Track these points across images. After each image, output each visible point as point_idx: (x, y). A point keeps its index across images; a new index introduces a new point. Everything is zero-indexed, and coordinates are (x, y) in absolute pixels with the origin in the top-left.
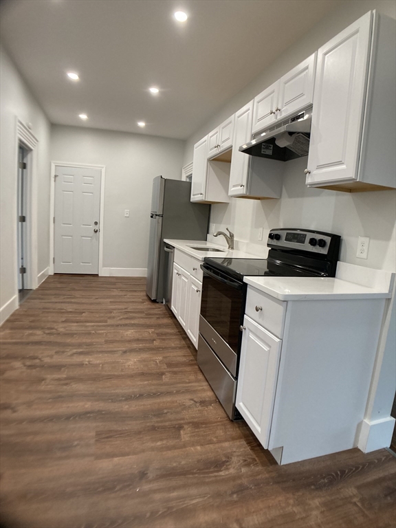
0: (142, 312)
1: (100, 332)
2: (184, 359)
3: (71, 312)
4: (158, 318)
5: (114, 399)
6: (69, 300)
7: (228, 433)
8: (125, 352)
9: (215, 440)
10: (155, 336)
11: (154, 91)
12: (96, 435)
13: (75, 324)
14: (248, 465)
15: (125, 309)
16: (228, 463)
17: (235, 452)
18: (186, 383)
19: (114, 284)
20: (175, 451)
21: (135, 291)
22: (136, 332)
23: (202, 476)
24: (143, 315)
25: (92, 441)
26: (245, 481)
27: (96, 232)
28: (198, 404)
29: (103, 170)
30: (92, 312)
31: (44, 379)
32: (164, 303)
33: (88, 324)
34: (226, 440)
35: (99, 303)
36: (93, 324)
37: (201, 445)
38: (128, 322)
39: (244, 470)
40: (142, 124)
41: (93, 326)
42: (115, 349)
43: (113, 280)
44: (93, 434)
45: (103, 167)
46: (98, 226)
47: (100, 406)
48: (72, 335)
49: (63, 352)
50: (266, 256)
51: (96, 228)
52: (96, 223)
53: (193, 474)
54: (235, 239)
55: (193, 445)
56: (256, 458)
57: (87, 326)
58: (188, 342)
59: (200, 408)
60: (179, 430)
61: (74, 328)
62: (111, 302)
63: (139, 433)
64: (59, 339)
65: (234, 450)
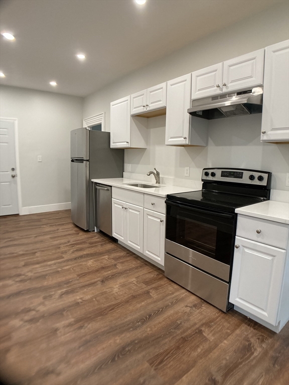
0: (84, 242)
1: (66, 268)
2: (152, 276)
3: (23, 254)
4: (102, 245)
5: (132, 326)
6: (11, 243)
7: (231, 323)
8: (103, 281)
9: (229, 331)
10: (113, 262)
11: (81, 57)
12: (151, 364)
13: (37, 266)
14: (263, 341)
15: (69, 242)
16: (252, 345)
17: (248, 335)
18: (171, 294)
19: (39, 220)
20: (215, 351)
21: (63, 224)
22: (95, 261)
23: (247, 362)
24: (87, 245)
25: (153, 372)
26: (271, 353)
27: (13, 177)
28: (194, 309)
29: (16, 123)
30: (43, 251)
31: (56, 330)
32: (96, 231)
33: (49, 263)
34: (236, 329)
35: (42, 241)
36: (53, 262)
37: (225, 339)
38: (81, 253)
39: (264, 345)
40: (53, 84)
41: (55, 264)
42: (93, 281)
43: (36, 218)
44: (147, 365)
45: (15, 120)
46: (14, 172)
47: (128, 336)
48: (43, 277)
49: (51, 296)
50: (200, 188)
51: (13, 173)
52: (13, 169)
53: (241, 363)
54: (160, 176)
55: (221, 342)
56: (263, 334)
57: (50, 266)
58: (142, 260)
59: (198, 311)
60: (202, 333)
61: (40, 270)
62: (51, 238)
63: (178, 348)
64: (35, 285)
65: (246, 333)
